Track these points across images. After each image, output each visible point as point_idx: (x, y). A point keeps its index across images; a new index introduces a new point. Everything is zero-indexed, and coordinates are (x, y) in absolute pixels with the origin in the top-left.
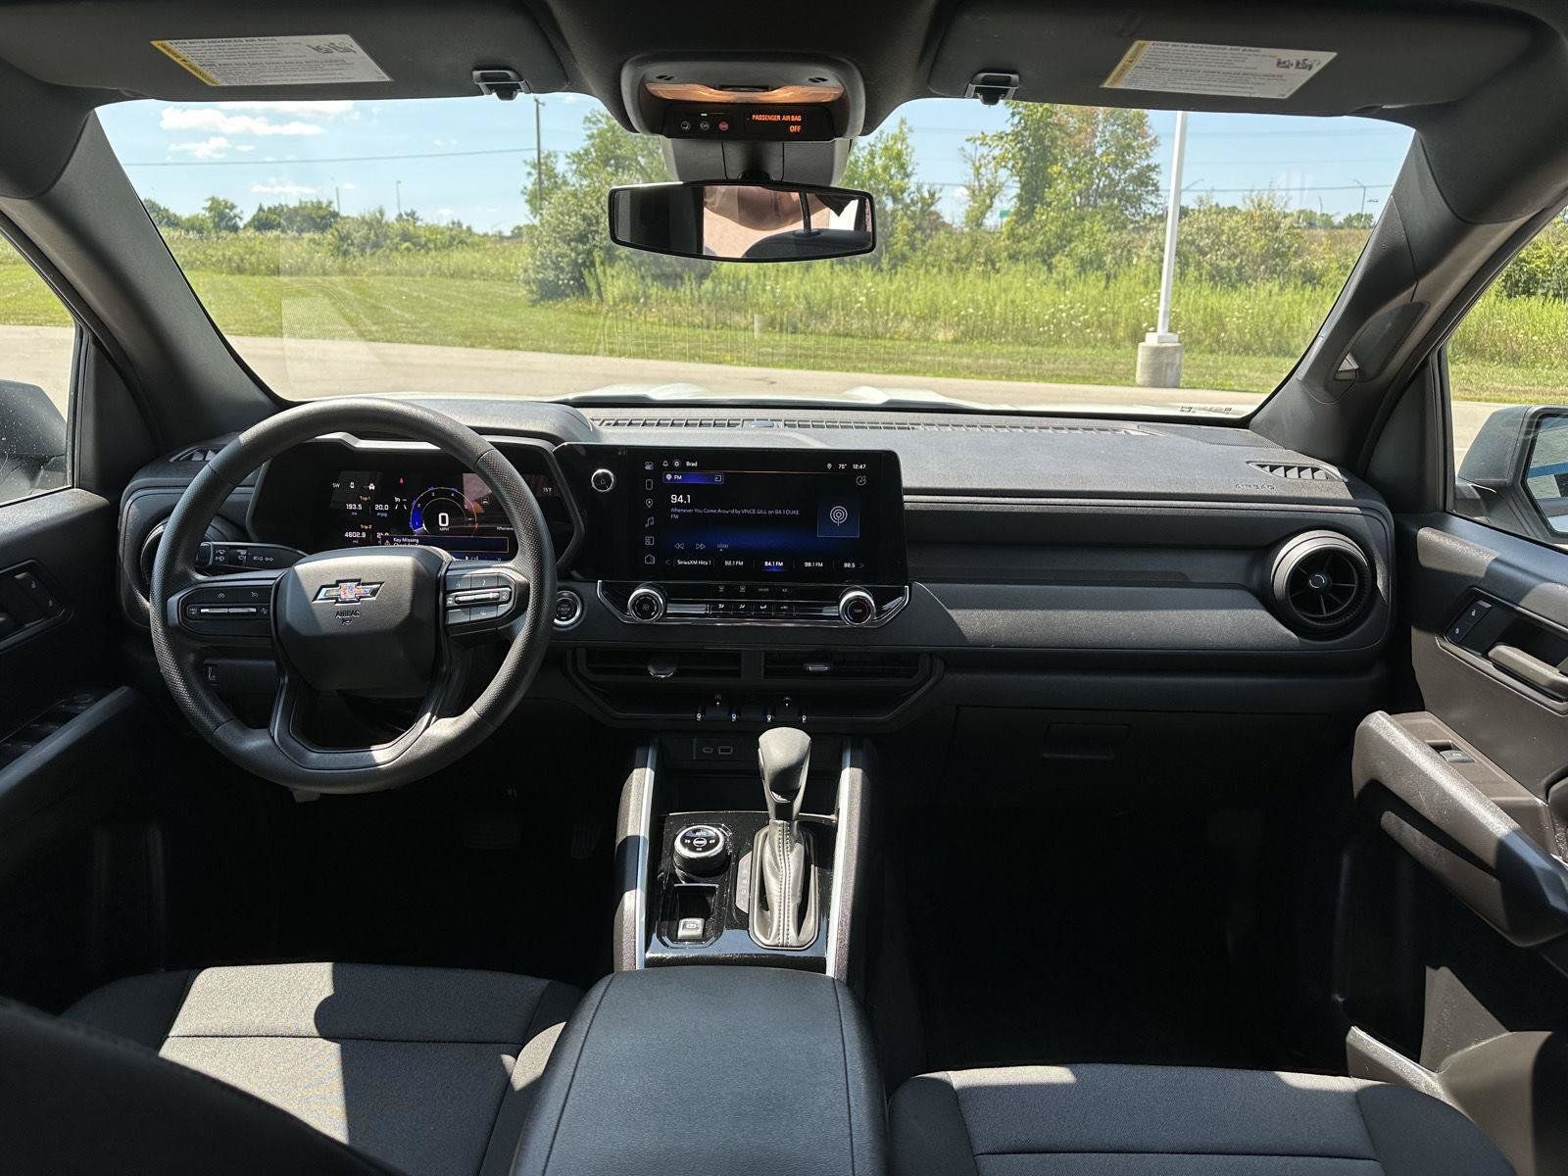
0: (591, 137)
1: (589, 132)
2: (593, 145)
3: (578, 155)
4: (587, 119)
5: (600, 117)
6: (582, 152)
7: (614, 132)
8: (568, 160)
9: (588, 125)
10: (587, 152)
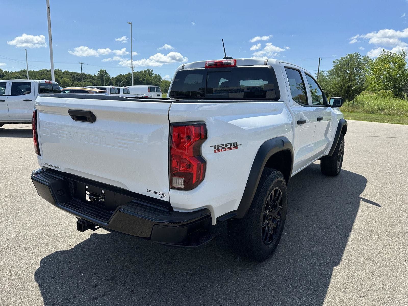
0: (334, 66)
1: (334, 65)
2: (335, 68)
3: (330, 71)
4: (334, 62)
5: (337, 61)
6: (331, 70)
7: (341, 65)
8: (327, 73)
9: (334, 63)
10: (332, 70)
